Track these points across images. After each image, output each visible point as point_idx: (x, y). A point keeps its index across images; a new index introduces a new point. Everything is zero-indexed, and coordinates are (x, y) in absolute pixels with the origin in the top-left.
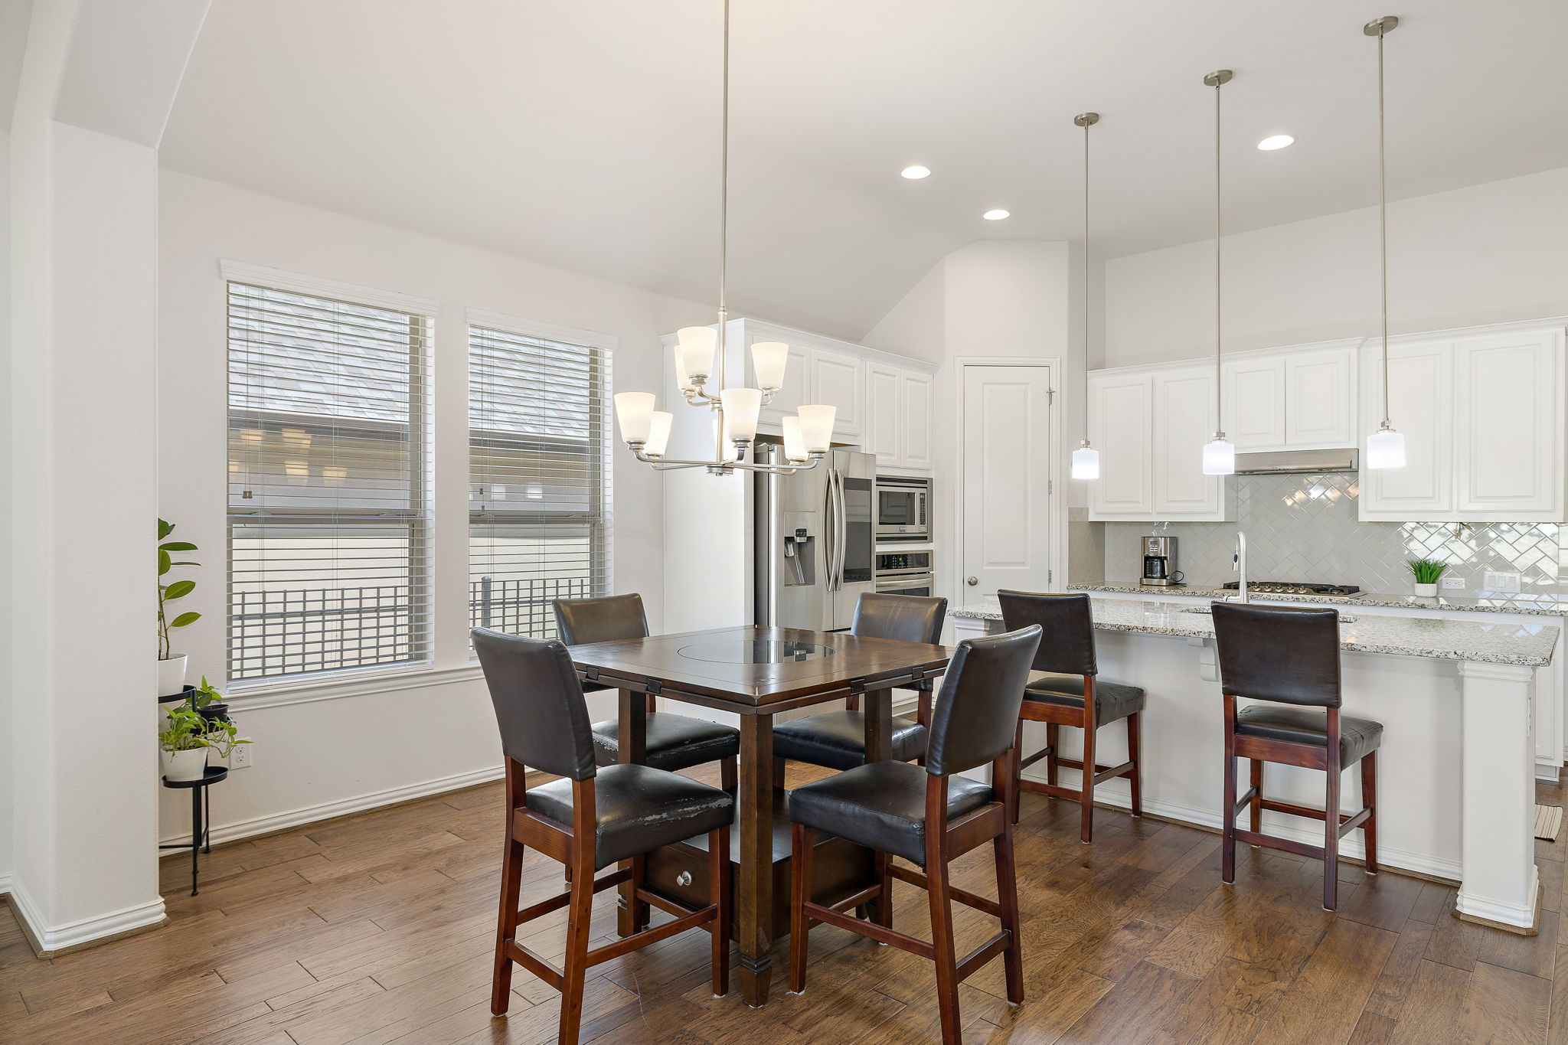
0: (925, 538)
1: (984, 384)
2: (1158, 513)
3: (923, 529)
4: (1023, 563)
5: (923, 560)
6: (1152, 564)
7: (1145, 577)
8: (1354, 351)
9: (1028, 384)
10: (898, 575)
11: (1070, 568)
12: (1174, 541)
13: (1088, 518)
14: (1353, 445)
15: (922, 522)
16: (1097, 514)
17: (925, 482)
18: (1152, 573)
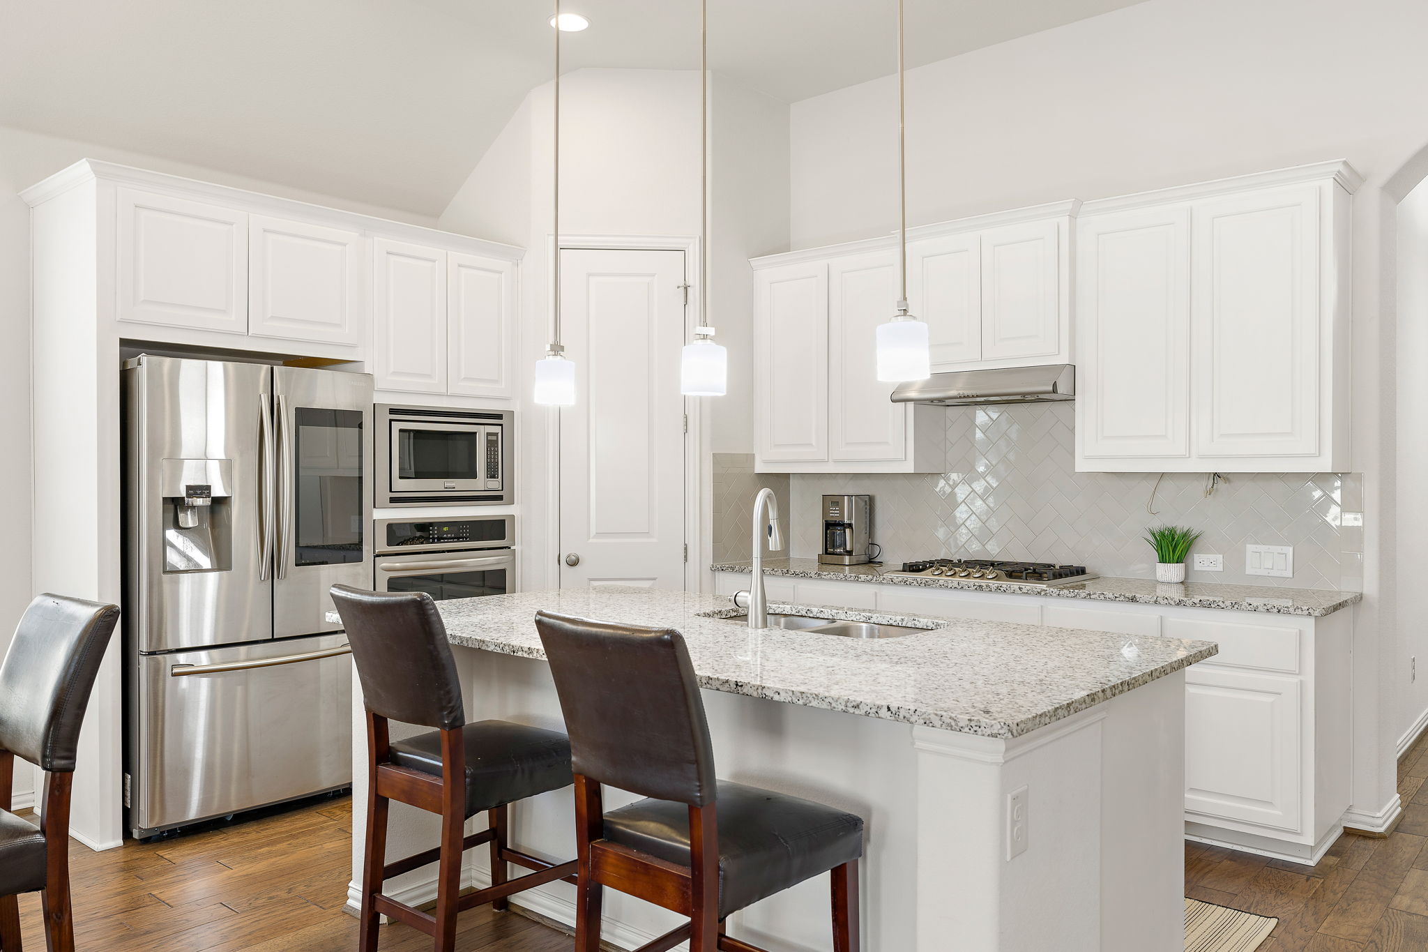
0: (500, 498)
1: (589, 275)
2: (836, 461)
3: (494, 484)
4: (647, 534)
5: (496, 530)
6: (834, 533)
7: (826, 553)
8: (1065, 221)
9: (653, 275)
10: (443, 552)
11: (716, 540)
12: (870, 502)
13: (754, 467)
14: (1063, 360)
15: (492, 474)
16: (766, 462)
17: (499, 417)
18: (834, 547)
